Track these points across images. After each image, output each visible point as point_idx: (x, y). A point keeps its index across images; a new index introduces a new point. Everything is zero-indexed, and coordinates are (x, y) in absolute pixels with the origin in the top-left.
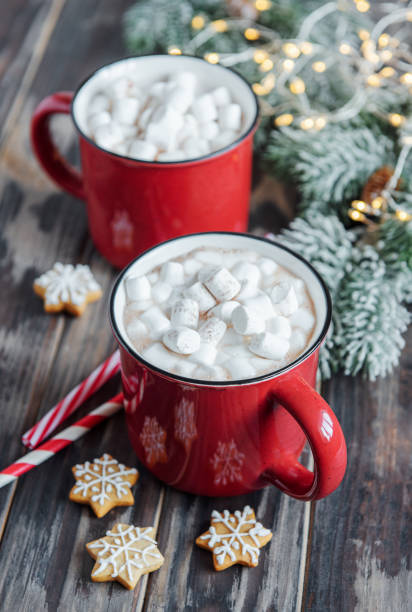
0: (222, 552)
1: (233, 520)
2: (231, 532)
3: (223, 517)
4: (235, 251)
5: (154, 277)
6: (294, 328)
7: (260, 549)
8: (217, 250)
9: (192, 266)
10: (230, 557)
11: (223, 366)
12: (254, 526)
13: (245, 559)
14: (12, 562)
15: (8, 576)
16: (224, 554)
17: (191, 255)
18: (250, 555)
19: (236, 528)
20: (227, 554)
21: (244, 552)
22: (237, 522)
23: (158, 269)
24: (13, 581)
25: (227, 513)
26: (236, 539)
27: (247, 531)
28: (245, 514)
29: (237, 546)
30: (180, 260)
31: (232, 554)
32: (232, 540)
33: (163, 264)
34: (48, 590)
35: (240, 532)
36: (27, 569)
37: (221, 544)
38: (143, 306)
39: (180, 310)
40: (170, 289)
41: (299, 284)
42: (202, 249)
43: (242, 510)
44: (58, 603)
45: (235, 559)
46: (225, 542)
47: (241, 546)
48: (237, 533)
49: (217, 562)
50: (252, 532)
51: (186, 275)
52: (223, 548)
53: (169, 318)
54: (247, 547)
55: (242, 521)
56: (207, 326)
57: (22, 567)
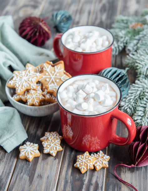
0: (97, 165)
1: (98, 155)
2: (98, 159)
3: (95, 155)
4: (85, 80)
5: (66, 91)
6: (111, 97)
7: (108, 162)
8: (80, 80)
9: (75, 86)
10: (100, 166)
11: (96, 111)
12: (104, 156)
13: (104, 166)
14: (19, 169)
15: (18, 173)
16: (98, 166)
17: (74, 83)
18: (106, 164)
19: (99, 157)
20: (99, 165)
21: (104, 164)
22: (99, 156)
23: (66, 88)
24: (19, 175)
25: (95, 154)
26: (100, 160)
27: (103, 158)
28: (100, 153)
29: (101, 162)
30: (71, 85)
31: (100, 165)
32: (99, 161)
33: (67, 87)
34: (30, 177)
35: (101, 158)
36: (24, 171)
37: (96, 163)
38: (67, 99)
39: (78, 98)
40: (72, 93)
41: (107, 84)
42: (76, 81)
43: (99, 153)
44: (32, 181)
45: (101, 166)
46: (97, 162)
47: (102, 162)
48: (100, 159)
49: (97, 168)
50: (104, 158)
51: (75, 89)
52: (97, 164)
53: (75, 101)
54: (104, 162)
55: (100, 155)
56: (88, 101)
57: (22, 170)
